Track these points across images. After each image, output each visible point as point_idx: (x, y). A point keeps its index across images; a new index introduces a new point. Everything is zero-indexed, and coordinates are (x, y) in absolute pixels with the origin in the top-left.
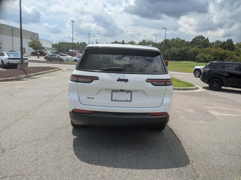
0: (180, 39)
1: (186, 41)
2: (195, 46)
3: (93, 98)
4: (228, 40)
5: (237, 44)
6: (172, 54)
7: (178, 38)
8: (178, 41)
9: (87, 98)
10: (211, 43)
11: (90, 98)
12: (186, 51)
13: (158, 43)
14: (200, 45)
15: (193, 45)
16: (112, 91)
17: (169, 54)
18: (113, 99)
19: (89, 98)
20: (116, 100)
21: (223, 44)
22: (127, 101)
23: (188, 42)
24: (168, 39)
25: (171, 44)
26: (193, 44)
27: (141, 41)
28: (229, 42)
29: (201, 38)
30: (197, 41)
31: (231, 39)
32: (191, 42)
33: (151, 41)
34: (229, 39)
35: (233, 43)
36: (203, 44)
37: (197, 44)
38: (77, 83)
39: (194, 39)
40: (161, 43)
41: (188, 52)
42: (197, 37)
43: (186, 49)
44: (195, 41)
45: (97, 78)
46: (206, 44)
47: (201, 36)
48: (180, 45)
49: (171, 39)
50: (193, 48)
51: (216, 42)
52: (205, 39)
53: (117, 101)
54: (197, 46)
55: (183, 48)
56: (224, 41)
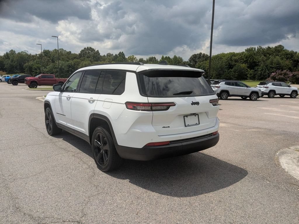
0: (64, 50)
1: (73, 53)
2: (85, 59)
3: (169, 127)
4: (119, 53)
5: (129, 57)
6: (58, 69)
7: (62, 49)
8: (63, 53)
9: (163, 127)
10: (102, 56)
11: (166, 127)
12: (76, 65)
13: (35, 54)
14: (90, 58)
15: (82, 58)
16: (184, 117)
17: (54, 70)
18: (186, 125)
19: (164, 127)
20: (188, 125)
21: (115, 57)
22: (196, 124)
23: (75, 54)
24: (49, 50)
25: (54, 56)
26: (82, 56)
27: (8, 52)
28: (121, 55)
29: (91, 50)
30: (86, 53)
31: (122, 52)
32: (80, 54)
33: (23, 52)
34: (121, 52)
35: (125, 56)
36: (94, 57)
37: (88, 57)
38: (153, 112)
39: (82, 51)
40: (39, 54)
41: (78, 66)
42: (85, 49)
43: (75, 64)
44: (84, 53)
45: (173, 104)
46: (97, 57)
47: (90, 48)
48: (66, 58)
49: (52, 50)
50: (83, 61)
51: (107, 54)
52: (95, 51)
53: (190, 126)
54: (87, 59)
55: (71, 62)
56: (116, 55)
